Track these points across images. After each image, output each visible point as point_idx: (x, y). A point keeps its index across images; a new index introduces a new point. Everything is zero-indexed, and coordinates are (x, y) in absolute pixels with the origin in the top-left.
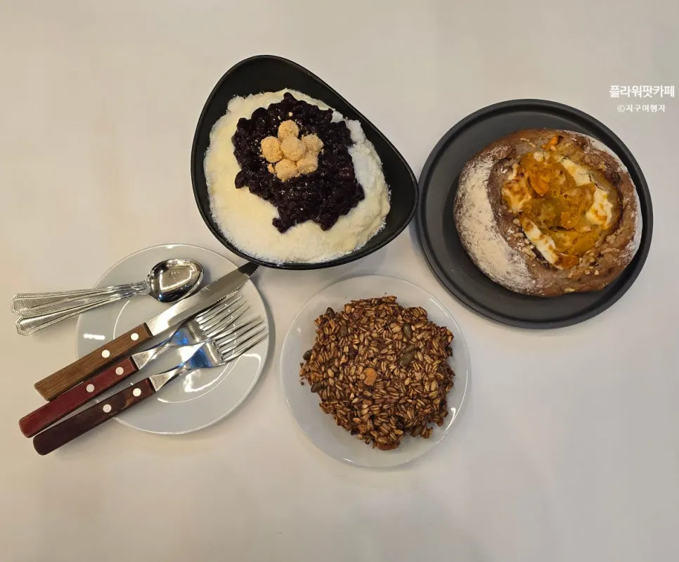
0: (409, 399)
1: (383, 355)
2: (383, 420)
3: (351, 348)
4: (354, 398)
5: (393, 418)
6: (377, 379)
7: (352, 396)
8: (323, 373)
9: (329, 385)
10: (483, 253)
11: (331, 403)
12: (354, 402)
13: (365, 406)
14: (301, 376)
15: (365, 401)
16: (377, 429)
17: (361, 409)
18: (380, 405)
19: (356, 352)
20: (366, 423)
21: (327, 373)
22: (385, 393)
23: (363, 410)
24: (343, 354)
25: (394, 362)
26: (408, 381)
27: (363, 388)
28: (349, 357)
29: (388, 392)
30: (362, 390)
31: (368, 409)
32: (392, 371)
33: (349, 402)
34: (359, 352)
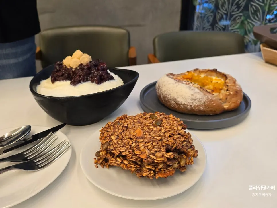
0: (168, 138)
1: (144, 125)
3: (123, 127)
6: (144, 133)
7: (131, 142)
8: (109, 139)
9: (114, 143)
10: (177, 93)
12: (133, 146)
13: (141, 146)
14: (95, 163)
15: (140, 144)
19: (127, 128)
20: (145, 152)
21: (111, 139)
22: (152, 137)
23: (140, 148)
24: (119, 129)
25: (151, 125)
26: (163, 131)
27: (137, 139)
28: (123, 130)
29: (153, 137)
30: (136, 139)
31: (143, 147)
32: (151, 129)
33: (129, 146)
34: (129, 127)
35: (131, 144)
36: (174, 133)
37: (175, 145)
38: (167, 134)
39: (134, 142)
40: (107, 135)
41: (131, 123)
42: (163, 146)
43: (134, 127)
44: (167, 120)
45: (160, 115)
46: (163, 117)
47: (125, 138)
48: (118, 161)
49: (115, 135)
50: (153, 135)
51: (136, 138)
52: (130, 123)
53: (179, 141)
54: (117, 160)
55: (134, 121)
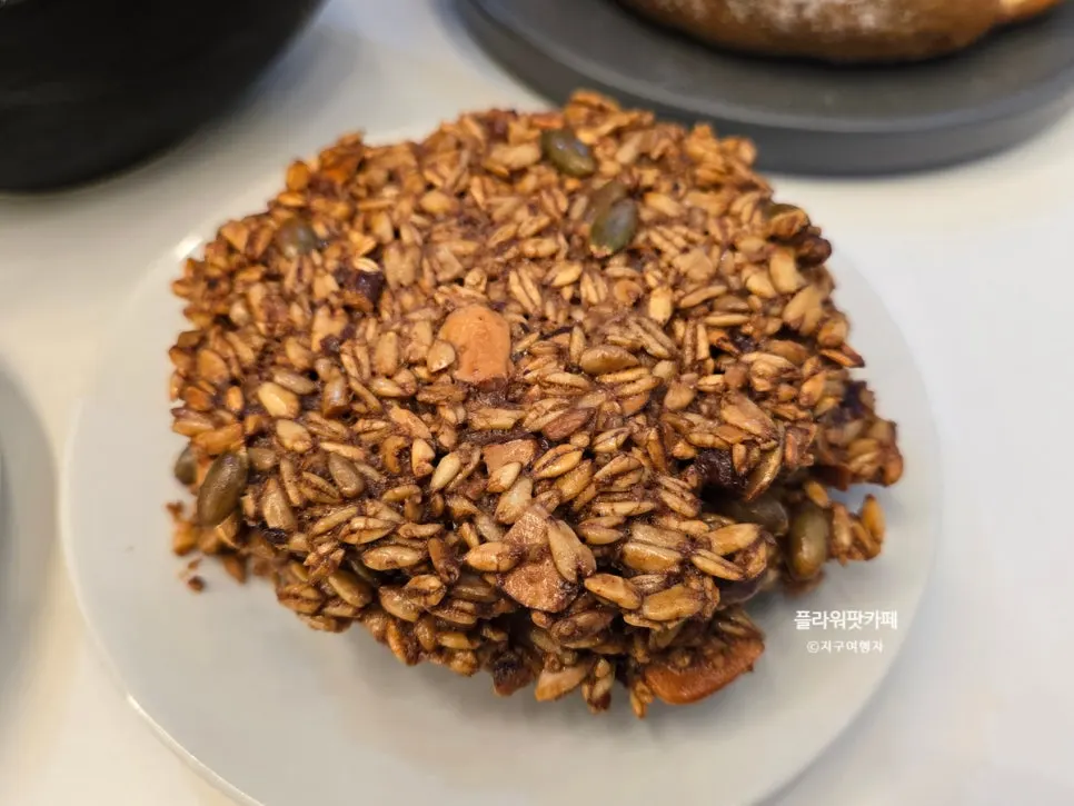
0: (702, 373)
1: (502, 248)
2: (624, 508)
3: (346, 276)
4: (435, 462)
5: (667, 481)
6: (514, 339)
7: (421, 451)
8: (241, 417)
9: (285, 453)
11: (320, 526)
12: (439, 480)
13: (504, 474)
14: (182, 552)
15: (495, 455)
16: (611, 561)
17: (490, 498)
18: (581, 440)
19: (378, 285)
20: (546, 551)
21: (260, 408)
22: (579, 380)
23: (504, 500)
24: (313, 307)
25: (562, 255)
26: (659, 307)
27: (464, 402)
28: (348, 309)
29: (592, 375)
30: (461, 412)
31: (526, 484)
32: (567, 293)
33: (417, 490)
34: (391, 279)
35: (428, 467)
36: (748, 329)
37: (774, 461)
38: (695, 336)
39: (446, 439)
40: (225, 373)
41: (406, 235)
42: (680, 466)
43: (428, 275)
44: (676, 188)
45: (618, 134)
46: (643, 158)
47: (373, 402)
48: (336, 597)
49: (289, 367)
50: (592, 357)
51: (459, 394)
52: (397, 234)
53: (794, 400)
54: (329, 592)
55: (421, 211)
